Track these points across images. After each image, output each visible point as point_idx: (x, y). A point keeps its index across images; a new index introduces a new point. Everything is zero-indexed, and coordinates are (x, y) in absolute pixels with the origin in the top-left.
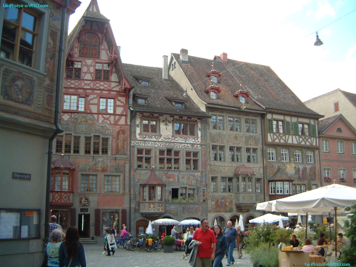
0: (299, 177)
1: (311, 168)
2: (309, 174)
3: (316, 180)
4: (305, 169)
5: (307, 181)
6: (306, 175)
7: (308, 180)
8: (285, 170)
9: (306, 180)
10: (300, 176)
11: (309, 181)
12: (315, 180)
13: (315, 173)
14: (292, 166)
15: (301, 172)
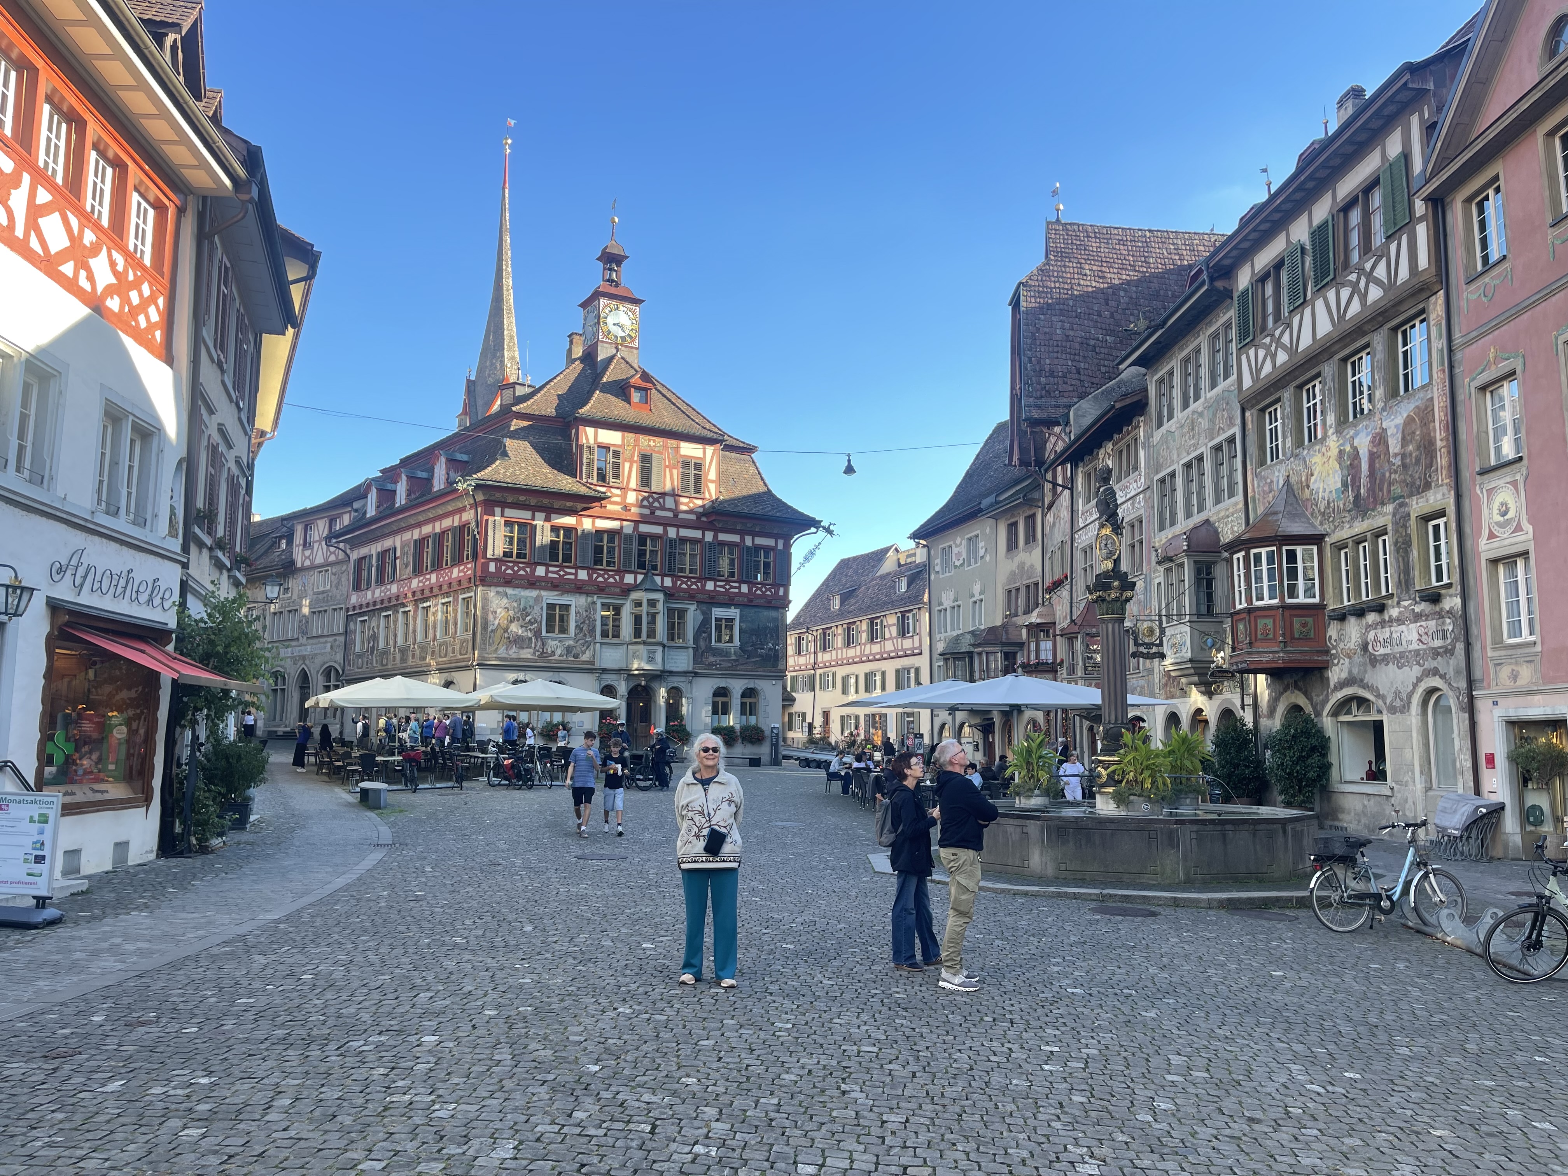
0: (1357, 497)
1: (1409, 421)
2: (1397, 461)
3: (1437, 486)
4: (1380, 439)
5: (1389, 508)
6: (1387, 475)
7: (1395, 499)
8: (1308, 487)
9: (1383, 504)
10: (1362, 491)
11: (1401, 505)
12: (1427, 486)
13: (1428, 447)
14: (1329, 454)
15: (1365, 467)
